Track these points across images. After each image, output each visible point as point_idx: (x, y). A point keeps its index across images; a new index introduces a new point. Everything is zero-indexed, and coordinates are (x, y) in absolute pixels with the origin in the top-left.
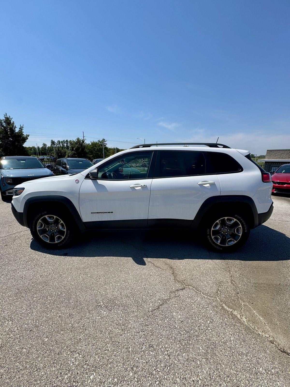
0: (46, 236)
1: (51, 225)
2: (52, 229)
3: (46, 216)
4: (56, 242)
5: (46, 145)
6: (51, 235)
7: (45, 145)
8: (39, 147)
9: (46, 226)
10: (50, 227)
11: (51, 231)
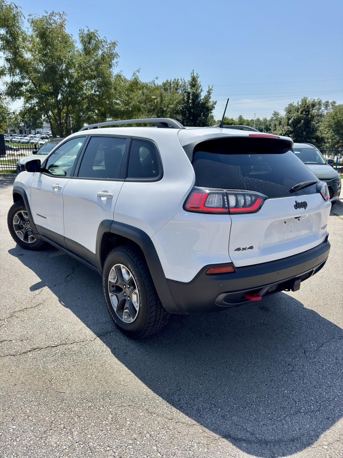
0: (21, 233)
1: (27, 223)
2: (27, 227)
3: (22, 211)
4: (29, 242)
5: (278, 114)
6: (25, 232)
7: (276, 114)
8: (266, 118)
9: (22, 222)
10: (26, 224)
11: (27, 229)
